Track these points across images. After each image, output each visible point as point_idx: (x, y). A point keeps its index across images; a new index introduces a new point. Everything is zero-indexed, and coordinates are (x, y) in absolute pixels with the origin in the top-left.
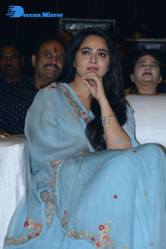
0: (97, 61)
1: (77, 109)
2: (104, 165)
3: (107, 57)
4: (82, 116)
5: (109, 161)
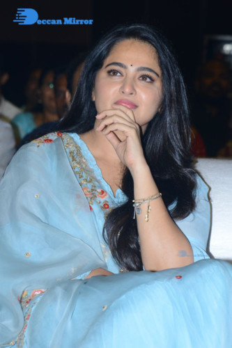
0: (134, 90)
1: (89, 186)
3: (158, 84)
4: (99, 199)
5: (123, 297)
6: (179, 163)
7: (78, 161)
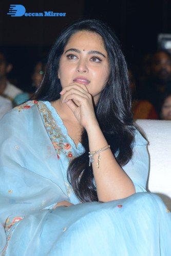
0: (87, 68)
1: (58, 140)
2: (71, 227)
4: (65, 150)
5: (79, 221)
6: (122, 121)
7: (49, 122)
